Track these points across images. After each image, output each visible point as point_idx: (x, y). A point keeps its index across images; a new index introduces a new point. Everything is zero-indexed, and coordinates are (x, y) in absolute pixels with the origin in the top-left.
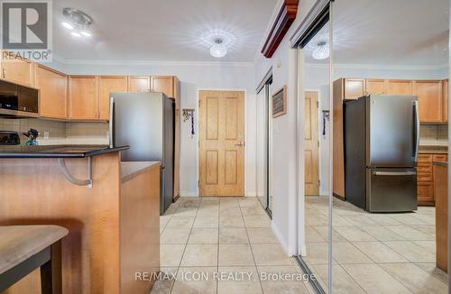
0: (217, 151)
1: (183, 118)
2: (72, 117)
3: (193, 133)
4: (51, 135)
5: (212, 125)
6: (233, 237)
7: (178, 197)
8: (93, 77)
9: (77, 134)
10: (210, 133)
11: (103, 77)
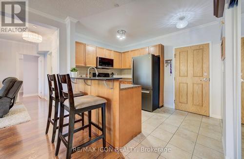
0: (187, 84)
1: (165, 65)
2: (122, 68)
3: (171, 73)
4: (117, 75)
5: (183, 68)
6: (186, 135)
7: (163, 106)
8: (128, 51)
9: (124, 74)
10: (181, 72)
11: (132, 51)
